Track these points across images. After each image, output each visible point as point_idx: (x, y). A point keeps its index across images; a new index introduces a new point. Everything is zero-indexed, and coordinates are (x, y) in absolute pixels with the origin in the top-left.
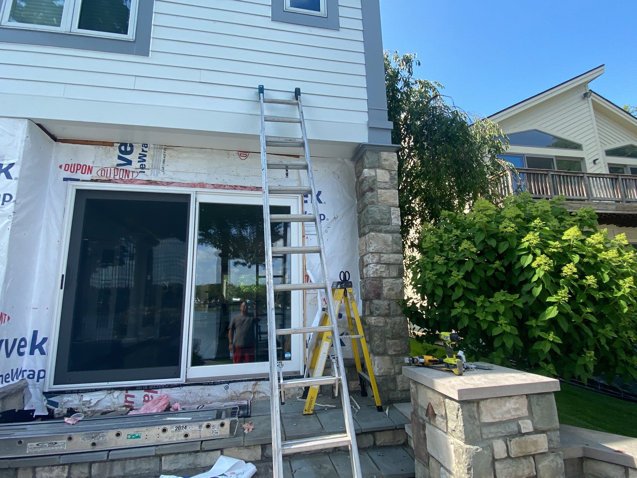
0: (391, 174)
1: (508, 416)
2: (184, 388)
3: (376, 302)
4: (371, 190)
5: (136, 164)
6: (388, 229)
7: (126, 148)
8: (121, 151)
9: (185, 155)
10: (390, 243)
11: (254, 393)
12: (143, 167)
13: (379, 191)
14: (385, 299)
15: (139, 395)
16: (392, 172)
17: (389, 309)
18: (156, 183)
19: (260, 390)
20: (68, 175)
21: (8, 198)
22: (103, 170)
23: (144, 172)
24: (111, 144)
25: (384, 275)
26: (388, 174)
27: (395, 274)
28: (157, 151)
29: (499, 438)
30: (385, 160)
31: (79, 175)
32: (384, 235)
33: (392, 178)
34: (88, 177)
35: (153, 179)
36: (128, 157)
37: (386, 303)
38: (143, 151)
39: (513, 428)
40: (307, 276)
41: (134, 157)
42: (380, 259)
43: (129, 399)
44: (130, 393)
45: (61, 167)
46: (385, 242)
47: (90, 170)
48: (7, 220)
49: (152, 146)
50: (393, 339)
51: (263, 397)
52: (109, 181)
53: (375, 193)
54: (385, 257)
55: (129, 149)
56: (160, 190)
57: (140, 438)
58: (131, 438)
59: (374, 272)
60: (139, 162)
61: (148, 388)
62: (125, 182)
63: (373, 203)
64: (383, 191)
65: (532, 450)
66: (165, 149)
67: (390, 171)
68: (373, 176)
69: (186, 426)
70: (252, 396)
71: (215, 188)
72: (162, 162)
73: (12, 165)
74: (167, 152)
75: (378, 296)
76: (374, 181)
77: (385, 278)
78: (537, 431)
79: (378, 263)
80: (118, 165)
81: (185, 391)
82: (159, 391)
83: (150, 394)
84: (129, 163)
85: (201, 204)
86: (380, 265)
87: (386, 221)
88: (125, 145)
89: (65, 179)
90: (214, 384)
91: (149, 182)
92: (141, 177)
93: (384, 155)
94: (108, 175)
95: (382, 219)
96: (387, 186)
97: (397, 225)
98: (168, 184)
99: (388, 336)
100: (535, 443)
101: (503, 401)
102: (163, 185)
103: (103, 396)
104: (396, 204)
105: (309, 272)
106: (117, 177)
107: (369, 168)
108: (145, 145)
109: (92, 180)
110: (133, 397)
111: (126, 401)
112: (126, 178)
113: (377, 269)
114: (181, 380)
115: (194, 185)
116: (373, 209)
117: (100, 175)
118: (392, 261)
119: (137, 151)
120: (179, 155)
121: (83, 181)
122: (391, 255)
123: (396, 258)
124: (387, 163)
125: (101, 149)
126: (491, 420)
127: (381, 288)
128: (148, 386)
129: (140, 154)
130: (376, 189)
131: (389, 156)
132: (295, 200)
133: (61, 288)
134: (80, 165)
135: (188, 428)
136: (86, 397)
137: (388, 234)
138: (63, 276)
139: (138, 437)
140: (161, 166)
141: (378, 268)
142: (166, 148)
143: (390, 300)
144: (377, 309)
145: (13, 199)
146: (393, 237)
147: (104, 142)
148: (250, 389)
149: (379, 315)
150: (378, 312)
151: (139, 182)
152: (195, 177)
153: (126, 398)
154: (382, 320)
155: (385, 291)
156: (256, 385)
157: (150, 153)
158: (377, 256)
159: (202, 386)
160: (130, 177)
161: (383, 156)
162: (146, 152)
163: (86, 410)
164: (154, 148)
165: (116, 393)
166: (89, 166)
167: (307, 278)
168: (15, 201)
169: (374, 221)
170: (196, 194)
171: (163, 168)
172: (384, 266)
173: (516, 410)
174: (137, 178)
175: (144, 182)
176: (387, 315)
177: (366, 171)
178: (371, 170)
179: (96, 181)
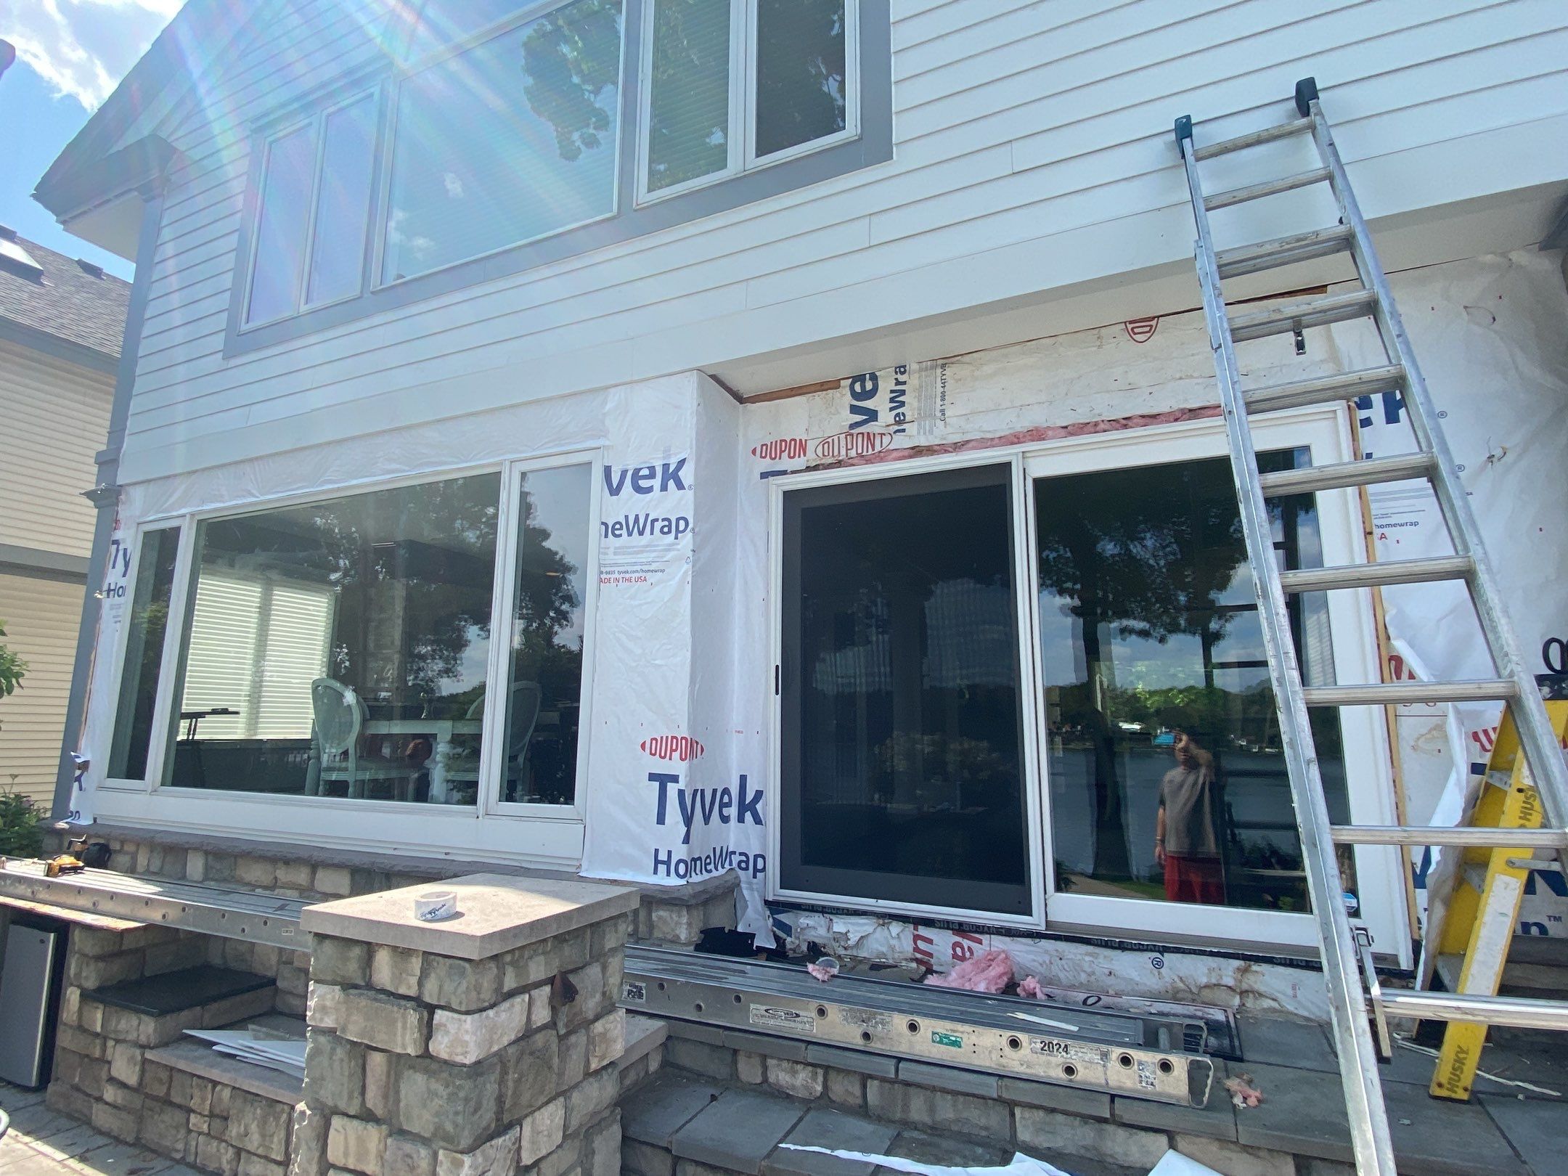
2: (1044, 943)
5: (886, 417)
7: (863, 386)
8: (855, 395)
9: (988, 369)
11: (1243, 993)
12: (900, 420)
15: (942, 943)
18: (929, 451)
19: (1262, 989)
20: (767, 465)
21: (682, 523)
22: (825, 442)
23: (903, 430)
24: (835, 385)
28: (926, 376)
31: (785, 463)
34: (800, 463)
35: (923, 441)
36: (868, 404)
38: (898, 383)
40: (1397, 661)
41: (879, 402)
43: (921, 944)
44: (923, 931)
45: (754, 452)
47: (803, 447)
48: (686, 567)
49: (915, 366)
51: (1274, 1010)
52: (839, 464)
55: (869, 386)
56: (941, 464)
57: (960, 1047)
58: (941, 1042)
60: (892, 409)
61: (961, 929)
62: (868, 460)
66: (943, 366)
69: (1066, 1046)
70: (1236, 1001)
71: (1072, 434)
72: (938, 400)
73: (681, 463)
74: (948, 372)
80: (853, 426)
81: (1046, 952)
82: (985, 938)
83: (966, 943)
84: (872, 415)
85: (1039, 483)
88: (861, 378)
89: (764, 475)
90: (1122, 947)
91: (917, 451)
92: (901, 442)
94: (836, 453)
98: (957, 447)
102: (946, 451)
103: (870, 929)
105: (1400, 646)
106: (853, 453)
108: (901, 369)
109: (809, 469)
110: (930, 941)
111: (916, 949)
112: (870, 451)
114: (1035, 921)
115: (1015, 439)
117: (821, 455)
119: (886, 385)
120: (977, 373)
121: (793, 472)
125: (819, 398)
128: (961, 924)
129: (892, 392)
132: (1325, 423)
133: (777, 693)
134: (785, 441)
135: (1072, 1052)
136: (840, 925)
138: (777, 667)
139: (956, 1044)
140: (938, 407)
142: (945, 362)
145: (691, 526)
147: (822, 384)
148: (1230, 981)
151: (895, 454)
152: (1018, 416)
153: (915, 943)
156: (1245, 971)
157: (912, 381)
159: (1090, 948)
160: (878, 448)
162: (904, 383)
163: (842, 952)
164: (921, 370)
165: (895, 928)
166: (801, 440)
167: (1394, 665)
168: (693, 529)
170: (1023, 458)
171: (943, 412)
174: (891, 447)
175: (906, 453)
179: (816, 468)
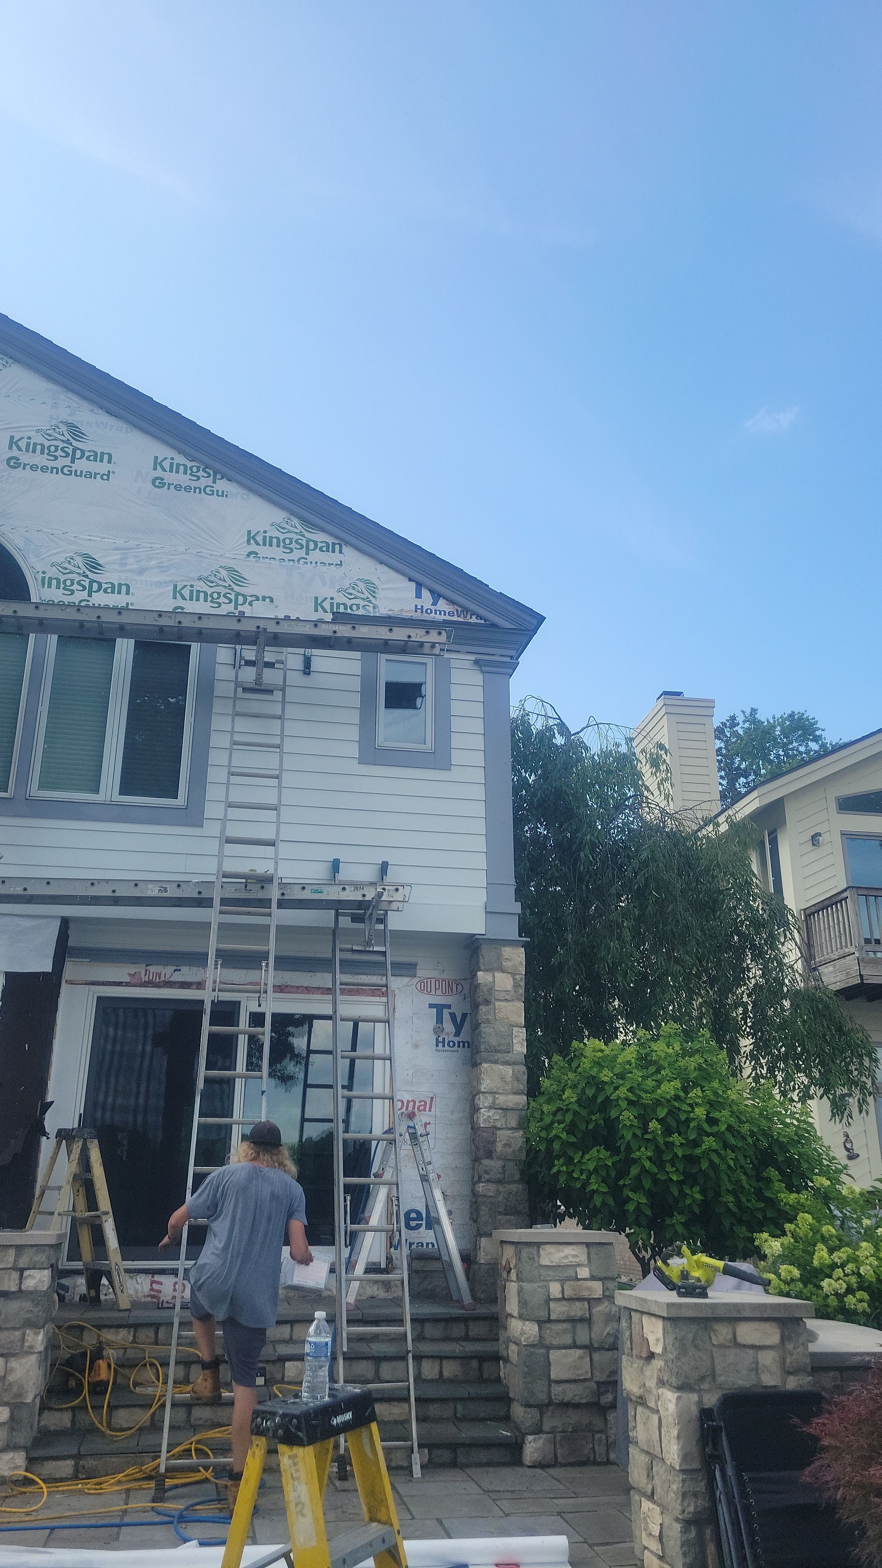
0: (514, 979)
1: (566, 1261)
3: (486, 1162)
4: (487, 1002)
6: (507, 1059)
10: (509, 1078)
13: (497, 1004)
14: (499, 1158)
15: (165, 1281)
16: (517, 977)
17: (504, 1173)
25: (499, 1125)
26: (511, 979)
27: (513, 1123)
29: (556, 1281)
30: (507, 959)
32: (501, 1067)
33: (516, 986)
35: (190, 979)
37: (500, 1164)
39: (570, 1272)
42: (494, 1102)
43: (155, 1286)
44: (157, 1278)
46: (503, 1078)
50: (506, 1214)
53: (491, 1006)
54: (501, 1099)
56: (200, 996)
59: (485, 1120)
62: (155, 986)
63: (488, 1021)
64: (503, 1004)
65: (586, 1294)
67: (513, 975)
68: (490, 983)
75: (489, 1154)
76: (491, 990)
77: (499, 1129)
78: (593, 1278)
79: (490, 1108)
85: (252, 1014)
86: (494, 1111)
87: (504, 1048)
89: (85, 983)
91: (186, 985)
92: (177, 977)
93: (507, 951)
95: (499, 1045)
96: (508, 997)
97: (520, 1053)
99: (500, 1210)
100: (589, 1289)
101: (561, 1247)
104: (521, 1024)
106: (147, 979)
107: (486, 970)
109: (115, 984)
110: (161, 1283)
111: (152, 1289)
112: (159, 981)
113: (489, 1116)
116: (487, 1029)
118: (511, 1105)
121: (104, 984)
122: (511, 1097)
123: (516, 1100)
124: (509, 964)
126: (548, 1263)
127: (494, 1142)
130: (493, 1000)
131: (513, 953)
137: (507, 1067)
141: (490, 1114)
143: (506, 1159)
144: (486, 1172)
146: (513, 1071)
149: (488, 1181)
150: (487, 1177)
151: (171, 984)
152: (246, 974)
153: (151, 1285)
154: (492, 1187)
155: (499, 1147)
158: (490, 1098)
160: (162, 978)
161: (503, 953)
165: (144, 1277)
169: (487, 1047)
170: (246, 1000)
172: (500, 1111)
173: (575, 1256)
174: (170, 980)
175: (181, 985)
176: (500, 1182)
177: (480, 974)
178: (486, 973)
